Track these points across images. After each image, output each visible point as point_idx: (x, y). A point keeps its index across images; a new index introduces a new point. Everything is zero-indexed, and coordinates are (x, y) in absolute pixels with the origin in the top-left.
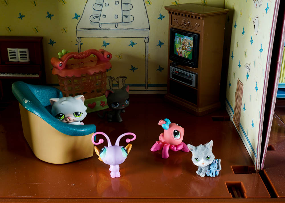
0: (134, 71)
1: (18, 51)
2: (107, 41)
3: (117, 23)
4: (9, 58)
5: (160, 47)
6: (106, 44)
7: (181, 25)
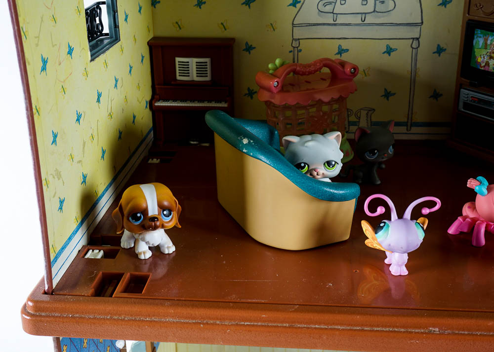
0: (388, 99)
1: (193, 62)
2: (345, 44)
3: (366, 13)
4: (178, 74)
5: (439, 55)
6: (343, 50)
7: (490, 15)
